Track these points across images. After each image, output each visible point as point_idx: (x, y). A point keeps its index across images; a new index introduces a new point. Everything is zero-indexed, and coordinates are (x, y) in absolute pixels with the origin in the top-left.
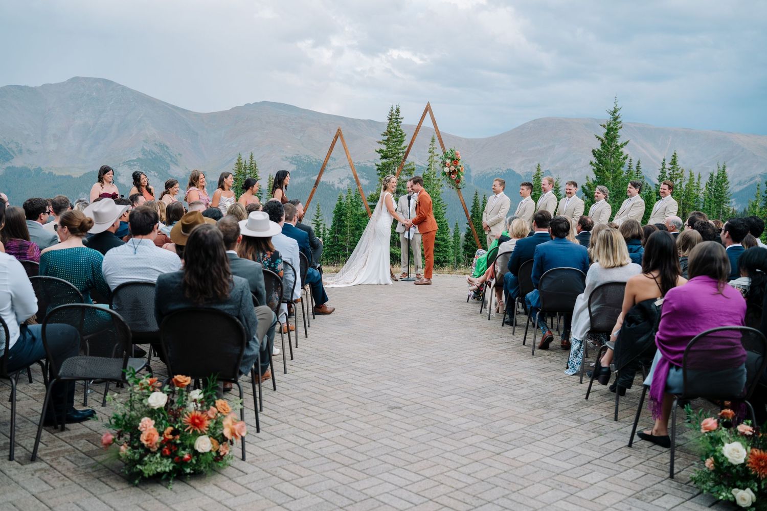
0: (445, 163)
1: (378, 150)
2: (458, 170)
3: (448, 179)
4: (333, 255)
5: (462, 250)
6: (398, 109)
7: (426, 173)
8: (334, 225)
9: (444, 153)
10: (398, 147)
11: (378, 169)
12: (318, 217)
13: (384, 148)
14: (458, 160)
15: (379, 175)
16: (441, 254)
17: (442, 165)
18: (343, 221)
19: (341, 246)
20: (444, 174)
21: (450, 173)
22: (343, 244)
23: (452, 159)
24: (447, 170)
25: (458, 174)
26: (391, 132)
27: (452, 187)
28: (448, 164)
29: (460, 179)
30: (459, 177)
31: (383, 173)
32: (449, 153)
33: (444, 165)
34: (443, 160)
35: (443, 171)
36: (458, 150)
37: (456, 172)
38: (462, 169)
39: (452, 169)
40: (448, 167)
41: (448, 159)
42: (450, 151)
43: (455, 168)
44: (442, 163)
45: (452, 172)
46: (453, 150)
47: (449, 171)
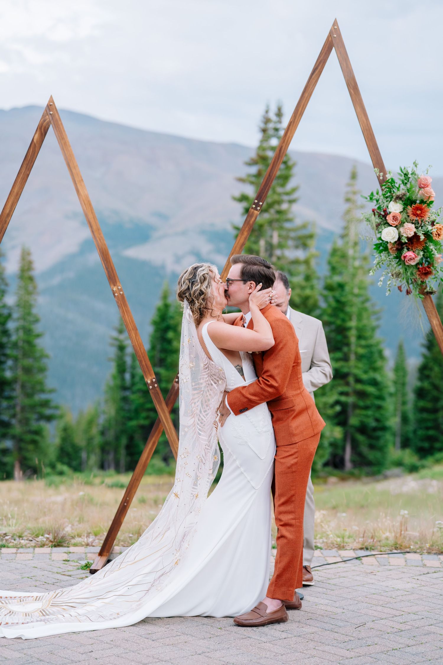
0: (386, 214)
1: (237, 194)
2: (428, 235)
3: (394, 262)
5: (411, 397)
6: (279, 109)
7: (340, 243)
9: (382, 182)
10: (280, 190)
12: (121, 332)
13: (250, 191)
14: (426, 202)
16: (370, 413)
17: (375, 220)
18: (169, 342)
20: (382, 247)
21: (400, 245)
23: (408, 201)
24: (390, 234)
25: (425, 250)
26: (263, 159)
27: (404, 289)
28: (395, 218)
29: (430, 264)
30: (428, 258)
32: (398, 182)
33: (381, 219)
34: (377, 204)
35: (380, 239)
36: (427, 171)
37: (421, 240)
38: (441, 232)
39: (409, 231)
40: (395, 226)
41: (395, 201)
42: (401, 176)
43: (417, 228)
44: (376, 213)
45: (407, 241)
46: (412, 174)
47: (396, 239)
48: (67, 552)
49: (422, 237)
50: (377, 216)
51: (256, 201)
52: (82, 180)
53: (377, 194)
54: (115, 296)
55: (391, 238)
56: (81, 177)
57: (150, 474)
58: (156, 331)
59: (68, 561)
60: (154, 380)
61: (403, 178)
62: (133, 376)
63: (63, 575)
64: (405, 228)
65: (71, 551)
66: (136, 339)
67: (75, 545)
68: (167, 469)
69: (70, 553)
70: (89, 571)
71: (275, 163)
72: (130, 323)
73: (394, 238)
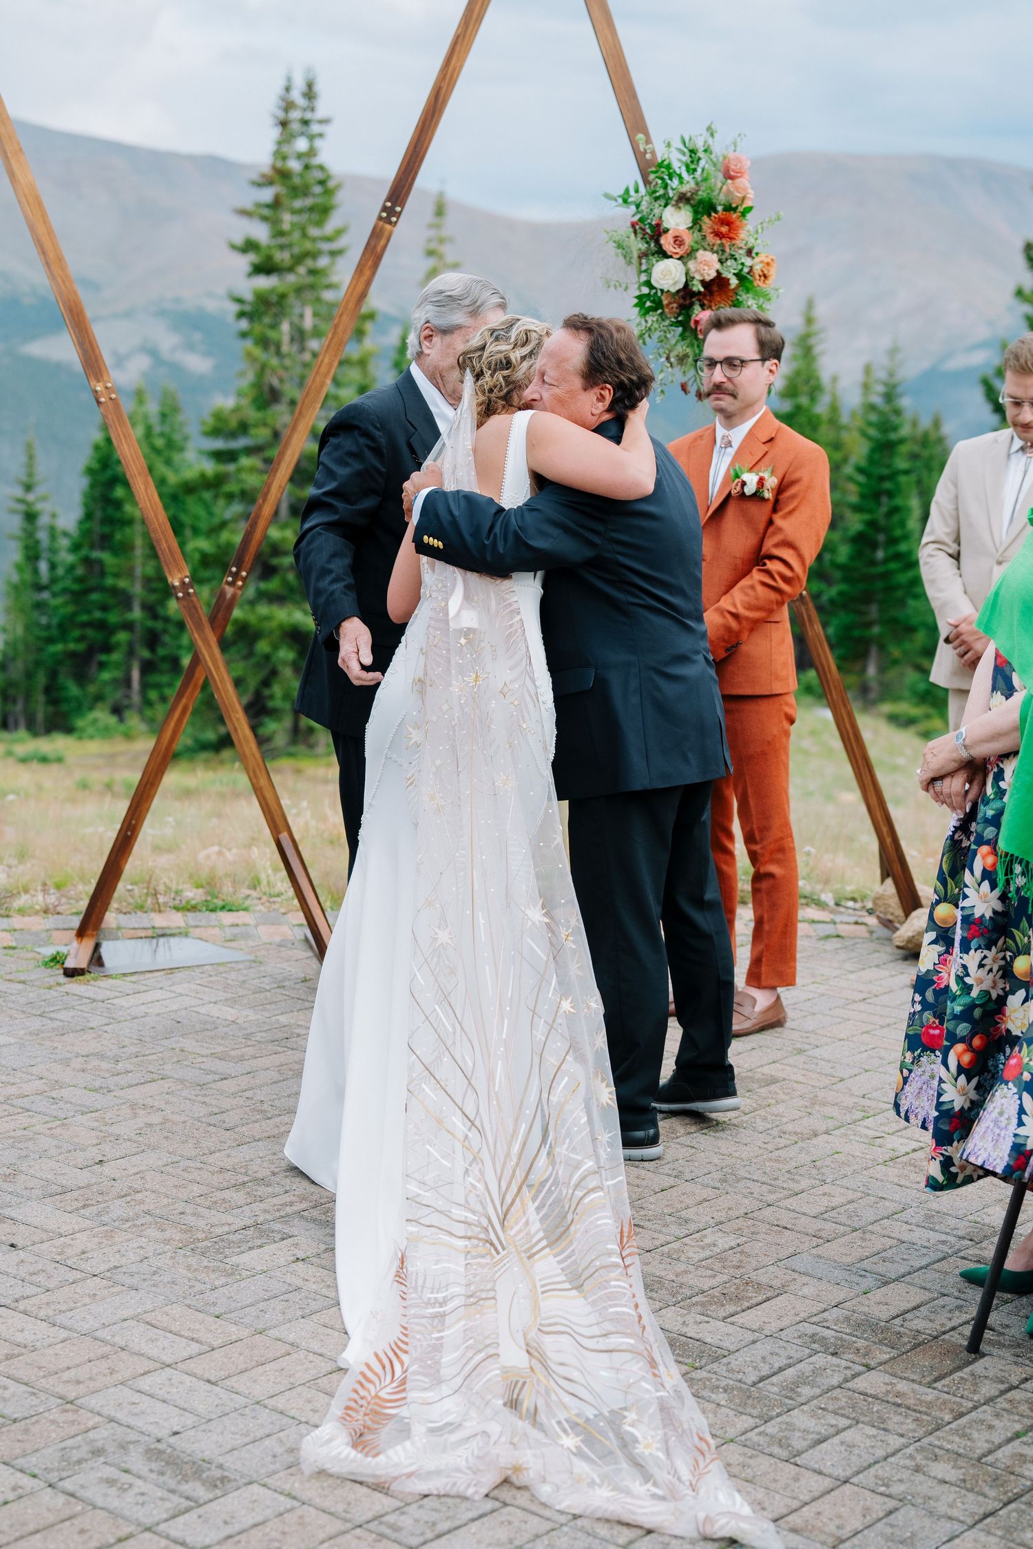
0: (659, 232)
2: (744, 276)
3: (673, 334)
4: (84, 625)
6: (310, 86)
8: (89, 516)
10: (313, 232)
11: (241, 315)
12: (28, 488)
13: (261, 232)
14: (737, 209)
15: (244, 335)
17: (637, 245)
19: (114, 591)
20: (651, 301)
21: (687, 297)
22: (122, 584)
23: (702, 207)
24: (668, 274)
28: (678, 241)
31: (258, 328)
32: (678, 165)
33: (647, 243)
34: (638, 212)
35: (648, 284)
36: (735, 146)
37: (732, 287)
38: (769, 271)
39: (706, 268)
40: (678, 256)
41: (677, 206)
42: (684, 154)
43: (721, 261)
44: (639, 231)
45: (702, 289)
46: (705, 151)
47: (681, 286)
48: (8, 928)
49: (734, 282)
50: (640, 236)
51: (389, 204)
52: (21, 150)
53: (637, 191)
54: (99, 403)
55: (671, 282)
56: (18, 144)
57: (91, 737)
58: (93, 486)
59: (14, 948)
60: (187, 580)
61: (686, 159)
62: (53, 566)
63: (9, 980)
64: (699, 260)
65: (17, 926)
66: (146, 492)
67: (22, 912)
68: (122, 728)
69: (15, 930)
70: (62, 971)
71: (427, 124)
72: (134, 461)
73: (675, 283)
